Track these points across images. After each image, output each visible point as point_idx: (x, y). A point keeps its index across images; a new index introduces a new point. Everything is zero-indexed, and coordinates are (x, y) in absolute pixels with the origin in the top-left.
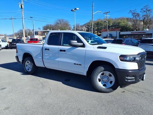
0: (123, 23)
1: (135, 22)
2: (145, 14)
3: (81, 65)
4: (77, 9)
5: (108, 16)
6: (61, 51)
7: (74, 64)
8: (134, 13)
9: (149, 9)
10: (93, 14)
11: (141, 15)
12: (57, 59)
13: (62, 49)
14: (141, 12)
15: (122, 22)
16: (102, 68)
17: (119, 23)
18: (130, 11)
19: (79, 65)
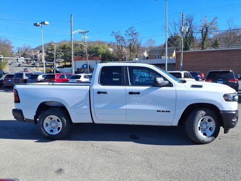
0: (102, 49)
1: (119, 48)
2: (131, 38)
3: (169, 112)
4: (46, 23)
5: (87, 38)
6: (131, 93)
7: (158, 111)
8: (118, 36)
9: (135, 32)
10: (73, 33)
11: (126, 38)
12: (124, 107)
13: (133, 91)
14: (125, 35)
15: (101, 47)
16: (204, 112)
17: (97, 49)
18: (113, 32)
19: (166, 111)
